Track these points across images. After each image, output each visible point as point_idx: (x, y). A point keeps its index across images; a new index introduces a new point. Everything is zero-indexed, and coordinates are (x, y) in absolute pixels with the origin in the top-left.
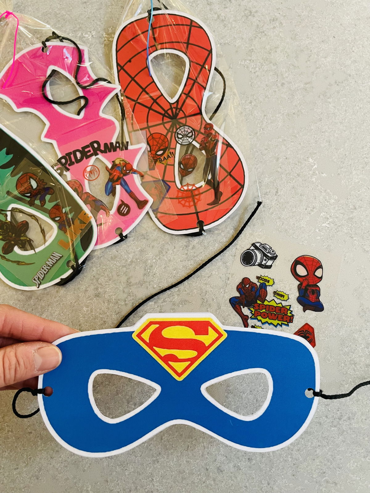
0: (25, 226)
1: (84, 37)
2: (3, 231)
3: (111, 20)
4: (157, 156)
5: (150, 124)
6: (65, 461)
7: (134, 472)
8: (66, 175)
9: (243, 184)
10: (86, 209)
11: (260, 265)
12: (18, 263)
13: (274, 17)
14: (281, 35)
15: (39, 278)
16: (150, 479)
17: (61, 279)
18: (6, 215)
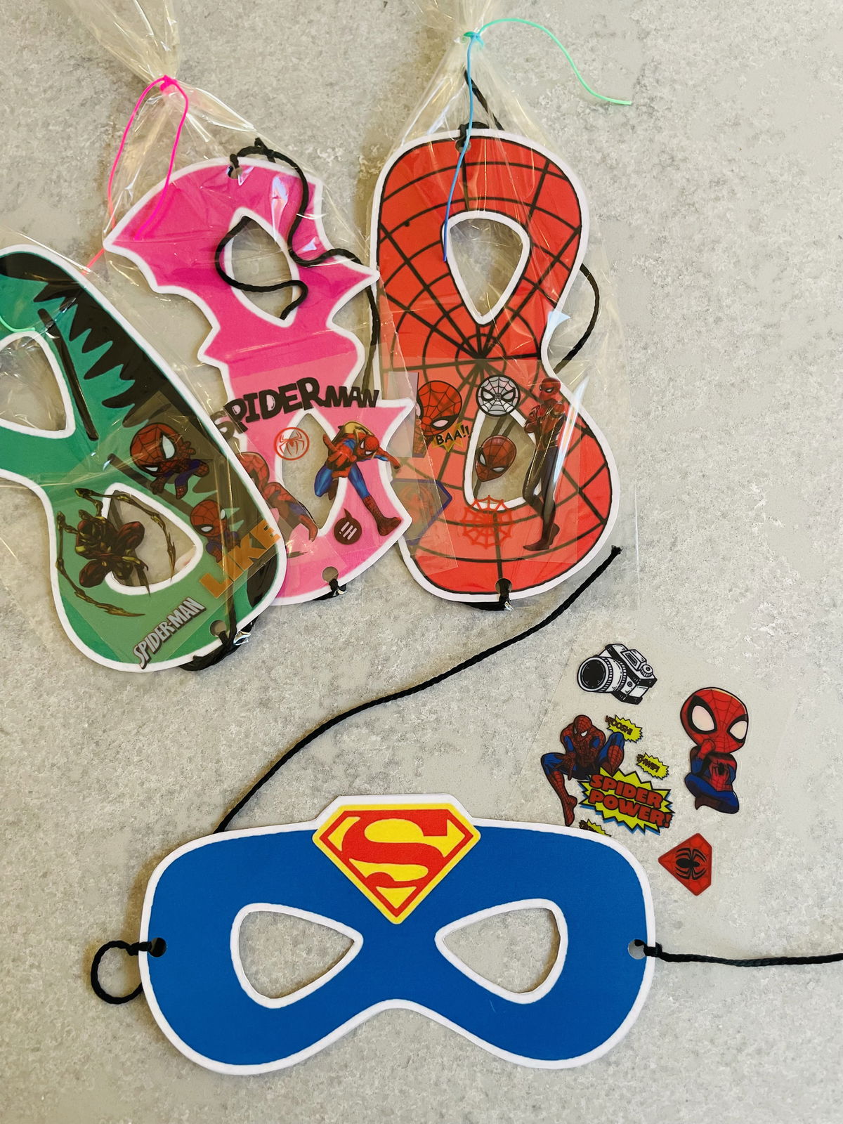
0: (137, 533)
1: (319, 157)
2: (88, 536)
3: (380, 130)
4: (433, 430)
5: (429, 361)
6: (144, 1049)
7: (286, 1096)
8: (237, 440)
9: (604, 517)
10: (270, 517)
11: (618, 694)
12: (109, 609)
13: (719, 176)
14: (728, 216)
15: (148, 647)
16: (318, 1116)
17: (195, 657)
18: (100, 505)
